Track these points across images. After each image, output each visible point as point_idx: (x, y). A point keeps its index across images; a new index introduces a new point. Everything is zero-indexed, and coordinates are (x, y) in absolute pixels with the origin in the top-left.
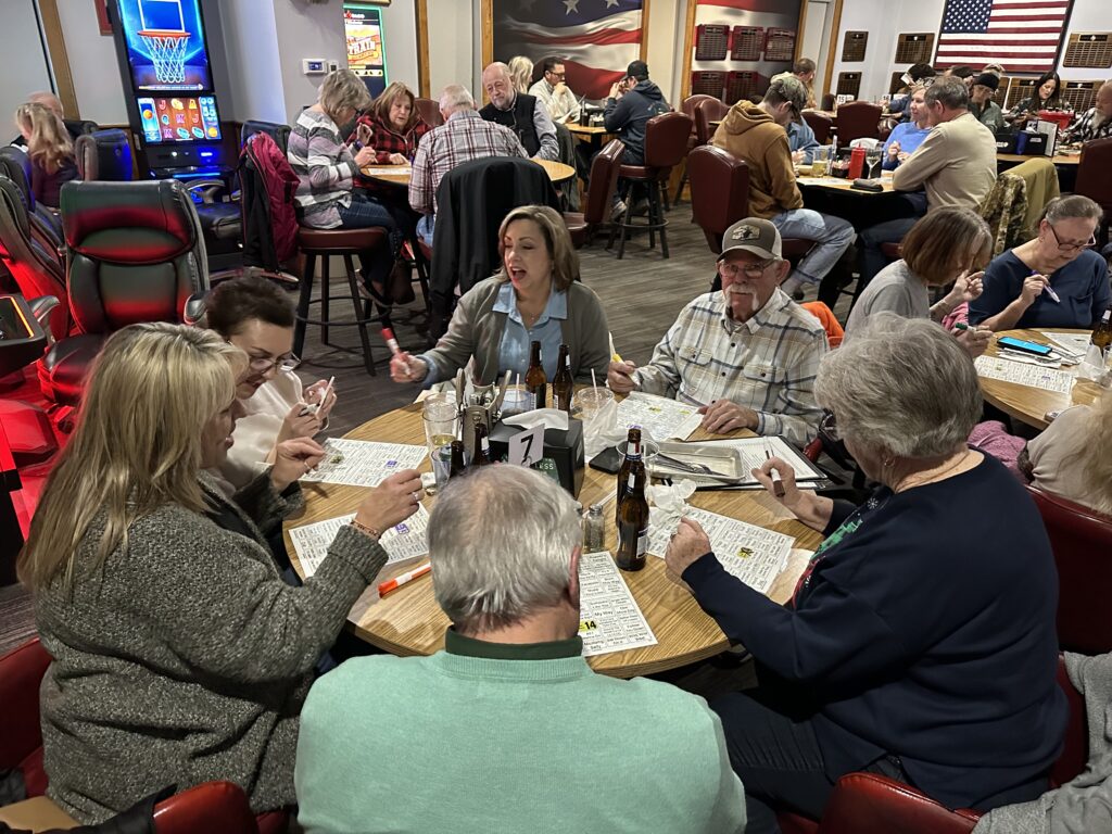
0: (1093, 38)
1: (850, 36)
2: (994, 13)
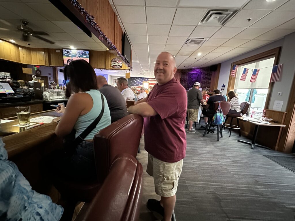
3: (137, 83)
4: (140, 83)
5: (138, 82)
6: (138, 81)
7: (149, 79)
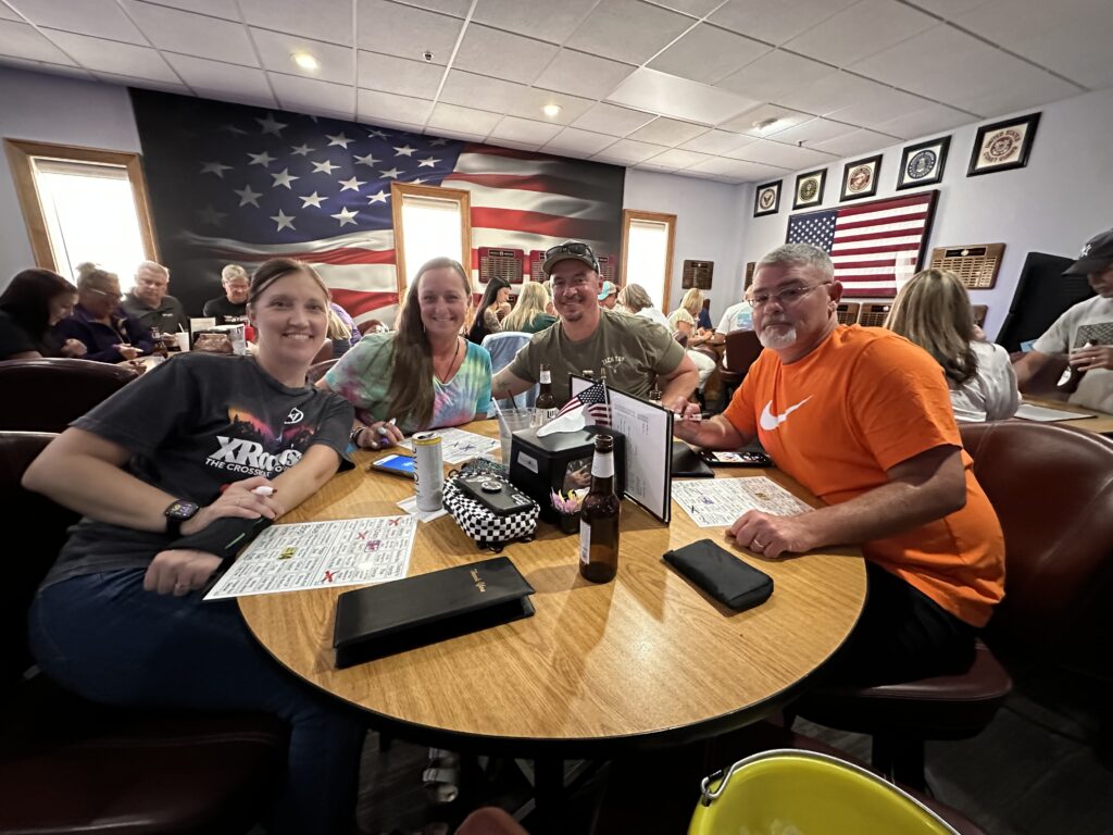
0: (965, 253)
1: (690, 265)
2: (839, 234)
3: (314, 201)
4: (358, 202)
5: (328, 186)
6: (326, 167)
7: (467, 161)
